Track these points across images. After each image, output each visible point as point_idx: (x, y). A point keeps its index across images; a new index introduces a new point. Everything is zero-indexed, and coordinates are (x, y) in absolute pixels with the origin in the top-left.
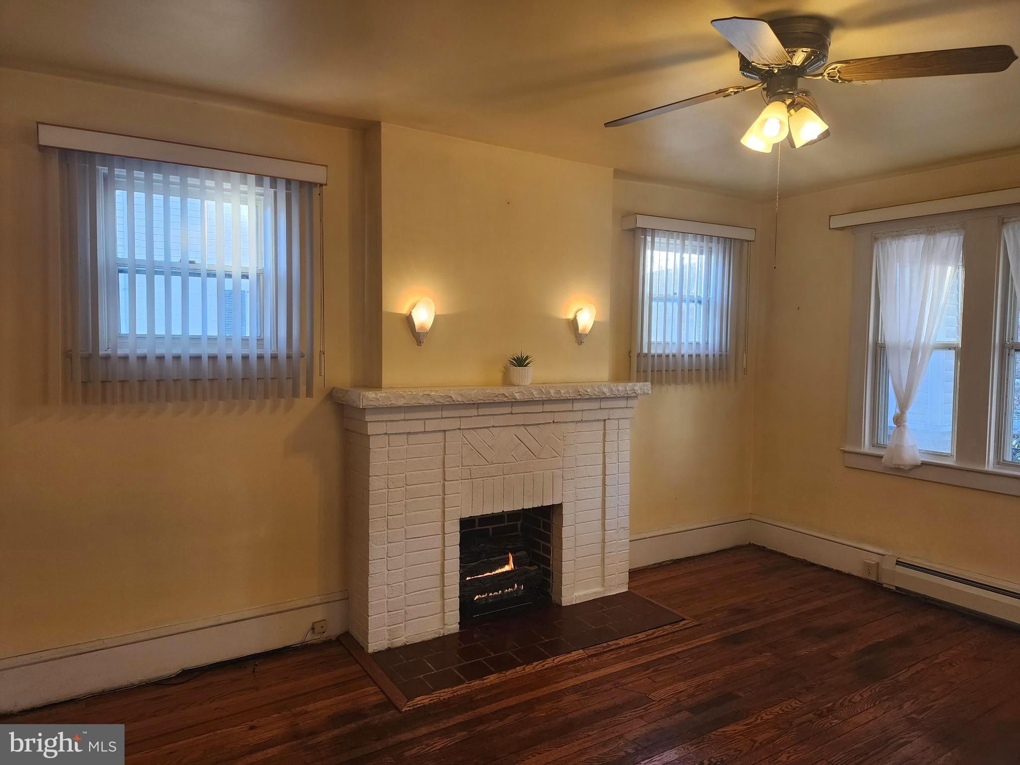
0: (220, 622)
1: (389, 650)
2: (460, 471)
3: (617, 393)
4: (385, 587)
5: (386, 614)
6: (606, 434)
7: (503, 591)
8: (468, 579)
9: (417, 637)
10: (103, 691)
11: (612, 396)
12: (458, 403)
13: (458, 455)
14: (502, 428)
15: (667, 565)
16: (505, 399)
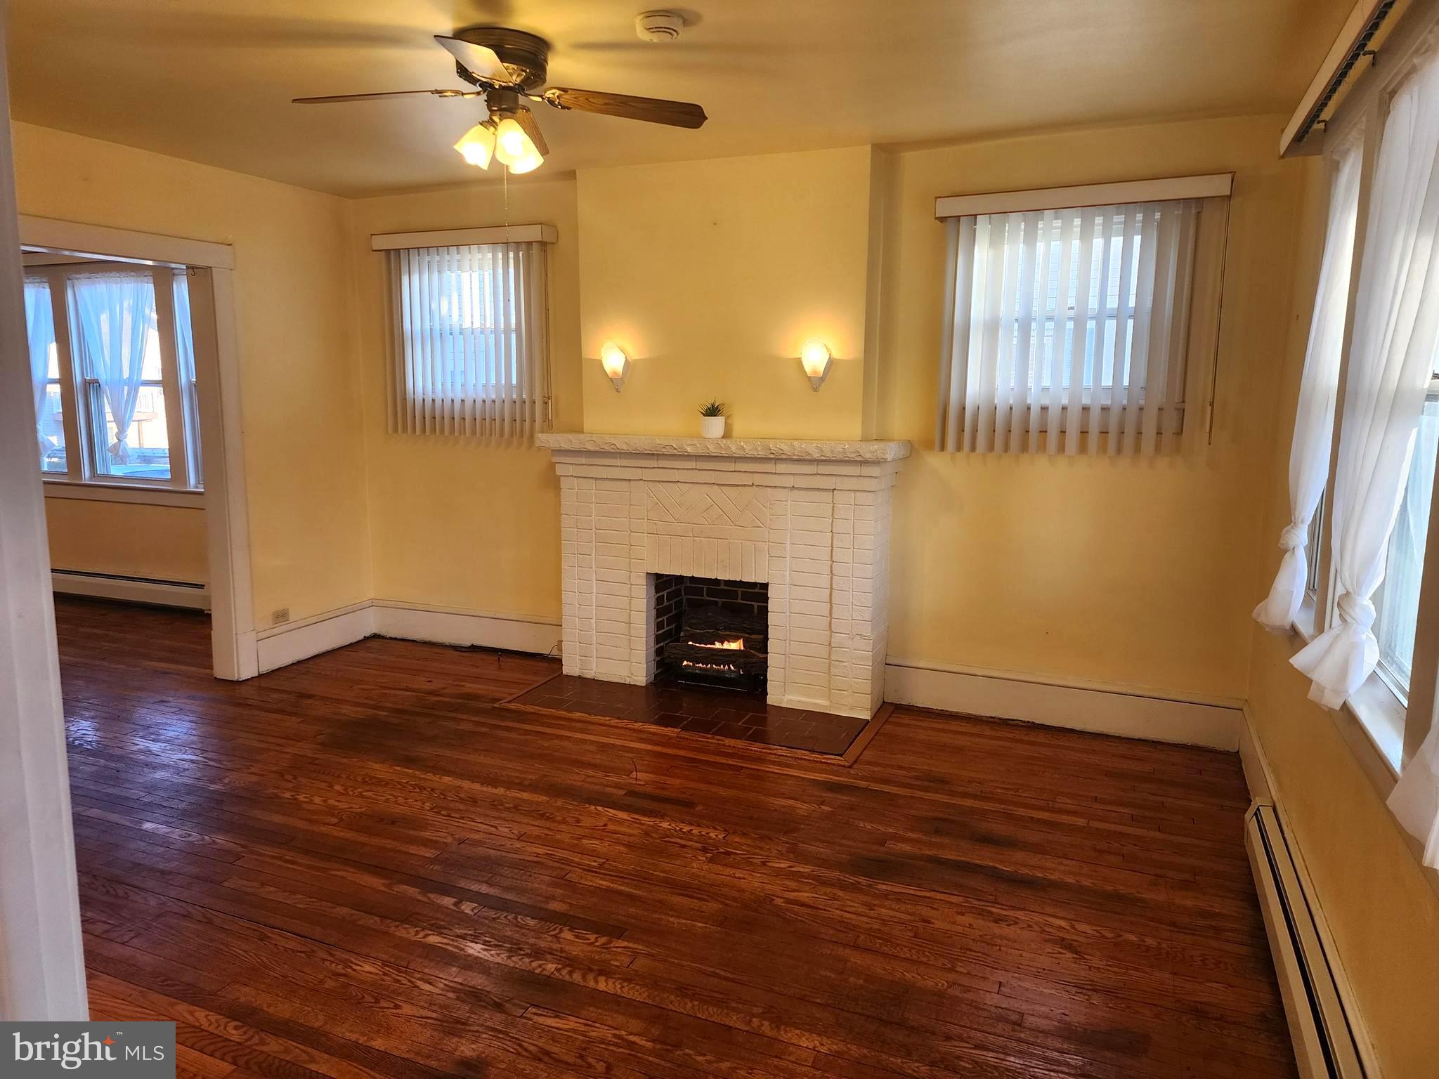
0: (496, 617)
1: (579, 677)
2: (645, 524)
3: (829, 454)
4: (577, 619)
5: (578, 644)
6: (835, 508)
7: (712, 666)
8: (690, 643)
9: (604, 675)
10: (430, 641)
11: (823, 458)
12: (623, 451)
13: (642, 507)
14: (691, 485)
15: (1017, 725)
16: (675, 451)
